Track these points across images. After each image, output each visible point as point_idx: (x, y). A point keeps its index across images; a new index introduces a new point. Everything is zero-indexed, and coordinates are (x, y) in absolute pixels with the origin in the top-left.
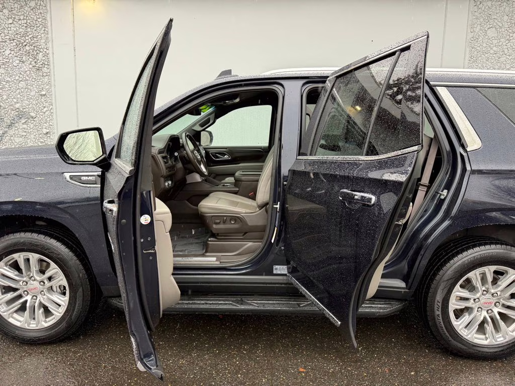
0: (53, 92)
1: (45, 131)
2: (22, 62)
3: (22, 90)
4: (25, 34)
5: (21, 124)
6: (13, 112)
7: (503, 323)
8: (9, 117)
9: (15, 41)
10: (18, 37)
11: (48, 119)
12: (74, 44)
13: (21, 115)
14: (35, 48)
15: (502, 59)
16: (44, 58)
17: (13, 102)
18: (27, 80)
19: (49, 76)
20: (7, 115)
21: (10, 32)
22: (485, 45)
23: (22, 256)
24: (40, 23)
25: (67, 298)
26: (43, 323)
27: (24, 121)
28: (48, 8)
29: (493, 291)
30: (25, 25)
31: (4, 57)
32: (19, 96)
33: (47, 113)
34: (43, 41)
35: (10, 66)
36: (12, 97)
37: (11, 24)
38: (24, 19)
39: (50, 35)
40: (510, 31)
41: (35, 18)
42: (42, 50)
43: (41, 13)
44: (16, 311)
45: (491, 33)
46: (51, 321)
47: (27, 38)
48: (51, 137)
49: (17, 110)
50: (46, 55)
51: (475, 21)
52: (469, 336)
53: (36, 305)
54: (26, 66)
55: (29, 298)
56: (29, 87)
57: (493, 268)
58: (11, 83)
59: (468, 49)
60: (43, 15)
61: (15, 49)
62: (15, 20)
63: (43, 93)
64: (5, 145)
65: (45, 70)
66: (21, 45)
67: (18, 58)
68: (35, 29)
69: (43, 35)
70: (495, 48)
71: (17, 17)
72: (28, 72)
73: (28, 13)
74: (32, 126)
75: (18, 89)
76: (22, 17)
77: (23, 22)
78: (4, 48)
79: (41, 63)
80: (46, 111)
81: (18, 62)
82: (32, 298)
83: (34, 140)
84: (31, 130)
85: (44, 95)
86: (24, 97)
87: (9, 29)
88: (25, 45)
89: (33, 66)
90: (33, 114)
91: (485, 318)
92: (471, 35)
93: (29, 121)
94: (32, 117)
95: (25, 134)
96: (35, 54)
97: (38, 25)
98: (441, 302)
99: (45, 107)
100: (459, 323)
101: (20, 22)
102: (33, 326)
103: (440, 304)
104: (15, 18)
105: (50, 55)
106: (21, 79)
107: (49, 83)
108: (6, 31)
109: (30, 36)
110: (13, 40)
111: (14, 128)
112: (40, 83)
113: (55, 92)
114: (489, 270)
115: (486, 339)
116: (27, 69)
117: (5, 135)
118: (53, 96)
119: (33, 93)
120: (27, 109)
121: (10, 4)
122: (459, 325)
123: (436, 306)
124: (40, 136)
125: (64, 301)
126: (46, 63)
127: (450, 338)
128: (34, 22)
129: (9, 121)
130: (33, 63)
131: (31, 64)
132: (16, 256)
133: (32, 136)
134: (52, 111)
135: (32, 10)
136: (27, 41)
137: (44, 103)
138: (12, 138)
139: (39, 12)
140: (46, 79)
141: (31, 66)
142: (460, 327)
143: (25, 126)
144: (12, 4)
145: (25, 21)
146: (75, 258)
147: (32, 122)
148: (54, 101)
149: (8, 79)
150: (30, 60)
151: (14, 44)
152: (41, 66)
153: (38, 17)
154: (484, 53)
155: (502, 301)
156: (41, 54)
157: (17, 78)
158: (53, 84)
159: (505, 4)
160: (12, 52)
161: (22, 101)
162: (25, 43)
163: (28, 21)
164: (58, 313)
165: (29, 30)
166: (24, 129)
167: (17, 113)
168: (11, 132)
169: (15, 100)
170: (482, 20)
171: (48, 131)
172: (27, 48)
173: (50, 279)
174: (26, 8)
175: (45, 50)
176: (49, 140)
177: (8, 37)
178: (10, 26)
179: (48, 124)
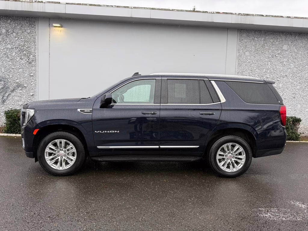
0: (37, 75)
1: (31, 94)
2: (22, 59)
3: (21, 73)
4: (24, 46)
5: (18, 90)
6: (15, 84)
7: (236, 164)
8: (12, 86)
9: (18, 48)
10: (20, 47)
11: (34, 88)
12: (49, 52)
13: (19, 85)
14: (29, 53)
15: (252, 65)
16: (33, 58)
17: (15, 79)
18: (23, 68)
19: (35, 66)
20: (11, 85)
21: (16, 44)
22: (244, 59)
23: (59, 141)
24: (32, 40)
25: (75, 157)
26: (65, 167)
27: (20, 89)
28: (37, 34)
29: (231, 152)
30: (24, 41)
31: (12, 56)
32: (18, 76)
33: (33, 85)
34: (33, 49)
35: (15, 61)
36: (15, 77)
37: (17, 40)
38: (24, 38)
39: (37, 47)
40: (255, 53)
41: (30, 38)
42: (32, 54)
43: (33, 36)
44: (54, 163)
45: (247, 53)
46: (68, 166)
47: (25, 47)
48: (35, 97)
49: (17, 83)
50: (34, 56)
51: (240, 48)
52: (224, 169)
53: (63, 160)
54: (23, 61)
55: (59, 158)
56: (24, 71)
57: (231, 144)
58: (15, 70)
59: (237, 60)
60: (34, 37)
61: (18, 53)
62: (19, 38)
63: (32, 75)
64: (9, 101)
65: (33, 63)
66: (21, 51)
67: (19, 57)
68: (29, 43)
69: (33, 46)
70: (249, 60)
71: (20, 37)
72: (24, 64)
73: (26, 35)
74: (24, 91)
75: (18, 72)
76: (23, 37)
77: (23, 39)
78: (12, 52)
79: (31, 60)
80: (33, 84)
81: (19, 59)
82: (61, 158)
83: (25, 98)
84: (24, 93)
85: (32, 76)
86: (21, 77)
87: (16, 43)
88: (24, 51)
89: (27, 61)
90: (25, 85)
91: (229, 162)
92: (238, 54)
93: (23, 89)
94: (25, 87)
95: (21, 95)
96: (29, 55)
97: (31, 41)
98: (213, 156)
99: (32, 82)
100: (220, 164)
101: (21, 40)
102: (61, 168)
103: (213, 157)
104: (19, 37)
105: (37, 56)
106: (20, 68)
107: (35, 70)
108: (14, 44)
109: (26, 47)
110: (17, 48)
111: (15, 92)
112: (30, 70)
113: (38, 75)
114: (230, 144)
115: (230, 170)
116: (24, 63)
117: (10, 96)
118: (37, 76)
119: (26, 75)
120: (23, 83)
121: (17, 30)
122: (220, 165)
123: (212, 158)
124: (29, 96)
125: (74, 158)
126: (34, 60)
127: (217, 170)
128: (29, 40)
129: (12, 89)
130: (27, 60)
131: (26, 60)
132: (56, 141)
133: (25, 96)
134: (36, 84)
135: (28, 34)
136: (25, 49)
137: (32, 80)
138: (13, 97)
139: (32, 35)
140: (33, 68)
141: (26, 61)
142: (221, 166)
143: (21, 91)
144: (18, 31)
145: (24, 39)
146: (80, 141)
147: (25, 89)
148: (37, 79)
149: (13, 67)
150: (26, 58)
151: (18, 50)
152: (31, 61)
153: (31, 37)
154: (244, 62)
155: (235, 156)
156: (32, 55)
157: (18, 67)
158: (37, 71)
159: (252, 41)
160: (17, 54)
161: (20, 78)
162: (24, 50)
163: (26, 39)
164: (71, 163)
165: (26, 43)
166: (20, 92)
167: (17, 85)
168: (13, 94)
169: (16, 78)
170: (243, 48)
171: (33, 94)
172: (25, 52)
173: (68, 150)
174: (25, 33)
175: (34, 54)
176: (33, 99)
177: (14, 47)
178: (16, 41)
179: (33, 90)
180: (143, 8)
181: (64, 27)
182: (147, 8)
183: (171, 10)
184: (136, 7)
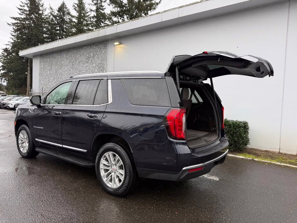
4: (101, 63)
10: (99, 65)
24: (105, 58)
28: (108, 53)
38: (101, 58)
39: (107, 63)
47: (101, 65)
50: (106, 70)
52: (106, 182)
60: (106, 55)
69: (105, 63)
78: (95, 69)
96: (103, 70)
104: (99, 58)
144: (98, 53)
172: (101, 68)
174: (102, 54)
178: (97, 61)
180: (171, 9)
181: (123, 44)
182: (176, 8)
183: (199, 2)
184: (165, 11)
